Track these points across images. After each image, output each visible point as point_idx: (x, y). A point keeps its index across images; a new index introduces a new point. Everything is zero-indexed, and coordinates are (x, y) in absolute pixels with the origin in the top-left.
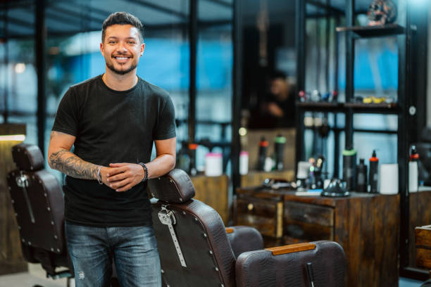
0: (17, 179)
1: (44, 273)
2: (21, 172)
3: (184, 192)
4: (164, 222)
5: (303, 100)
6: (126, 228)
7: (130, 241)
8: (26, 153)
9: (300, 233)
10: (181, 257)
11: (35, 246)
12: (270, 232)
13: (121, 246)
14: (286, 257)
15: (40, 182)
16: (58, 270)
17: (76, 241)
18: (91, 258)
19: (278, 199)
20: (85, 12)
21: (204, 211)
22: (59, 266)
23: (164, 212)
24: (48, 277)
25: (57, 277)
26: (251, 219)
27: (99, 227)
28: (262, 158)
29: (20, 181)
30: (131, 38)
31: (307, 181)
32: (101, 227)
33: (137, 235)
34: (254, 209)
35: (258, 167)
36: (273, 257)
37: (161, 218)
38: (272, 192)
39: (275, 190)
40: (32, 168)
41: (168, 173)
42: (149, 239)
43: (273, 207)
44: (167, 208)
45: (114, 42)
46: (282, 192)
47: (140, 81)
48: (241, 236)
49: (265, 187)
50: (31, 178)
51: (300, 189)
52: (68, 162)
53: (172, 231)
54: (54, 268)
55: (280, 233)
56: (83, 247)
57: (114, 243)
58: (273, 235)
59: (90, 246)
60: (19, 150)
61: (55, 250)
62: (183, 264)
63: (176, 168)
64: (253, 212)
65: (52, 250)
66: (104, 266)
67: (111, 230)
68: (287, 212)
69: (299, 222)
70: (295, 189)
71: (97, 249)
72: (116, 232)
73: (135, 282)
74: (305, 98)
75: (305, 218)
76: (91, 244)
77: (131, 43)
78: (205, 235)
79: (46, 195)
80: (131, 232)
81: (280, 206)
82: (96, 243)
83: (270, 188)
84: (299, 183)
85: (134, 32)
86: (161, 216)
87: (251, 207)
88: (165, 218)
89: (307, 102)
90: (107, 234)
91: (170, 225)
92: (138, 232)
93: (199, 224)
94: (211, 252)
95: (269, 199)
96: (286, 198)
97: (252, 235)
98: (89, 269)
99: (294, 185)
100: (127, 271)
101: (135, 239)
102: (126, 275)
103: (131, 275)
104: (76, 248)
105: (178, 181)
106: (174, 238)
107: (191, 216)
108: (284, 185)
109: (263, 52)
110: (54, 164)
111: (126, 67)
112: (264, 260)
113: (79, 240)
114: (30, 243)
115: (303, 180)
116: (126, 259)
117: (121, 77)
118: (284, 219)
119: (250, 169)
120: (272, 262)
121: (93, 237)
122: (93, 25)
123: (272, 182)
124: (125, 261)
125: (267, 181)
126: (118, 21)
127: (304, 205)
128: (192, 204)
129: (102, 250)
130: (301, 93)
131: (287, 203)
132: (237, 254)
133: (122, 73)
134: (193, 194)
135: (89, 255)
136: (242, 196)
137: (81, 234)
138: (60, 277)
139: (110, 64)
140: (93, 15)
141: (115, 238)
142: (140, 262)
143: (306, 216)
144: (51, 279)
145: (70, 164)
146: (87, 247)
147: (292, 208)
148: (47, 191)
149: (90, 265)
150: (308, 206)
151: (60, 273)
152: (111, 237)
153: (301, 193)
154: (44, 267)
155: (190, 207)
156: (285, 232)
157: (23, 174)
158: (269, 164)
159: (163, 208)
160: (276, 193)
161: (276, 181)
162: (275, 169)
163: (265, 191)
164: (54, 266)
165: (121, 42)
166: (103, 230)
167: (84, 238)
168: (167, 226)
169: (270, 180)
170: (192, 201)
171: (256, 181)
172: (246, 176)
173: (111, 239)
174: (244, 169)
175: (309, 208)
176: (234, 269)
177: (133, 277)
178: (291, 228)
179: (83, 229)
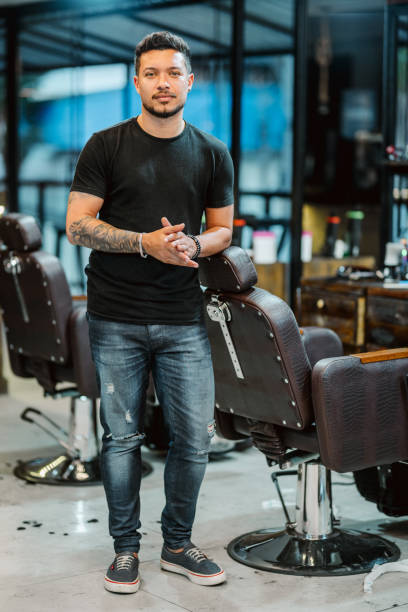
0: (5, 262)
1: (40, 390)
2: (11, 253)
3: (243, 277)
4: (214, 319)
5: (392, 157)
6: (173, 327)
7: (178, 344)
8: (17, 227)
9: (390, 339)
10: (237, 366)
11: (28, 354)
12: (348, 338)
13: (165, 351)
14: (378, 366)
15: (38, 266)
16: (59, 386)
17: (106, 342)
18: (125, 366)
19: (359, 292)
20: (76, 39)
21: (271, 303)
22: (61, 381)
23: (216, 304)
24: (45, 395)
25: (59, 396)
26: (320, 320)
27: (137, 324)
28: (331, 240)
29: (9, 266)
30: (174, 68)
31: (398, 270)
32: (141, 324)
33: (188, 337)
34: (325, 306)
35: (327, 252)
36: (361, 366)
37: (210, 313)
38: (350, 283)
39: (354, 280)
40: (26, 248)
41: (222, 251)
42: (203, 341)
43: (352, 303)
44: (219, 299)
45: (152, 74)
46: (365, 284)
47: (188, 127)
48: (314, 341)
49: (339, 277)
50: (24, 261)
51: (388, 280)
52: (98, 232)
53: (225, 330)
54: (55, 384)
55: (360, 340)
56: (115, 350)
57: (156, 346)
58: (352, 342)
59: (125, 350)
60: (8, 223)
61: (57, 358)
62: (240, 375)
63: (233, 245)
64: (324, 311)
65: (53, 359)
66: (141, 377)
67: (153, 328)
68: (371, 312)
69: (388, 324)
70: (382, 280)
71: (133, 354)
72: (160, 331)
73: (183, 401)
74: (396, 156)
75: (397, 319)
76: (127, 347)
77: (175, 74)
78: (272, 335)
79: (45, 284)
80: (179, 333)
81: (361, 302)
82: (132, 345)
83: (347, 278)
84: (387, 272)
85: (179, 59)
86: (211, 310)
87: (321, 304)
88: (217, 313)
89: (398, 160)
90: (148, 334)
91: (223, 323)
92: (189, 333)
93: (262, 320)
94: (279, 358)
95: (347, 293)
96: (369, 292)
97: (329, 339)
98: (121, 380)
99: (379, 274)
100: (173, 386)
101: (185, 343)
102: (170, 391)
103: (177, 391)
104: (106, 351)
105: (235, 263)
106: (228, 339)
107: (253, 309)
108: (365, 274)
109: (324, 96)
110: (77, 237)
111: (170, 108)
112: (349, 369)
113: (110, 341)
114: (21, 351)
115: (392, 268)
116: (173, 369)
117: (163, 120)
118: (367, 320)
119: (314, 255)
120: (362, 373)
121: (128, 338)
122: (88, 56)
123: (349, 270)
124: (171, 371)
125: (342, 269)
126: (155, 45)
127: (395, 301)
128: (253, 294)
129: (139, 354)
130: (390, 149)
131: (371, 298)
132: (314, 361)
133: (165, 115)
134: (254, 281)
135: (122, 362)
136: (308, 288)
137: (113, 333)
138: (63, 396)
139: (149, 105)
140: (88, 42)
141: (158, 339)
142: (191, 374)
143: (397, 316)
144: (49, 398)
145: (100, 235)
146: (120, 350)
147: (378, 305)
148: (47, 279)
149: (123, 375)
150: (401, 302)
151: (63, 391)
152: (153, 337)
153: (389, 285)
154: (41, 383)
155: (252, 297)
156: (369, 339)
157: (14, 255)
158: (340, 248)
159: (214, 300)
160: (357, 285)
161: (355, 269)
162: (349, 254)
163: (341, 282)
164: (55, 381)
165: (162, 75)
166: (143, 328)
167: (117, 338)
168: (218, 323)
169: (346, 268)
170: (254, 290)
171: (323, 270)
172: (308, 264)
173: (152, 341)
174: (306, 255)
175: (401, 305)
176: (309, 381)
177: (180, 393)
178: (376, 333)
179: (115, 327)
